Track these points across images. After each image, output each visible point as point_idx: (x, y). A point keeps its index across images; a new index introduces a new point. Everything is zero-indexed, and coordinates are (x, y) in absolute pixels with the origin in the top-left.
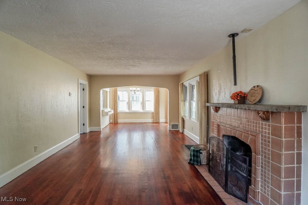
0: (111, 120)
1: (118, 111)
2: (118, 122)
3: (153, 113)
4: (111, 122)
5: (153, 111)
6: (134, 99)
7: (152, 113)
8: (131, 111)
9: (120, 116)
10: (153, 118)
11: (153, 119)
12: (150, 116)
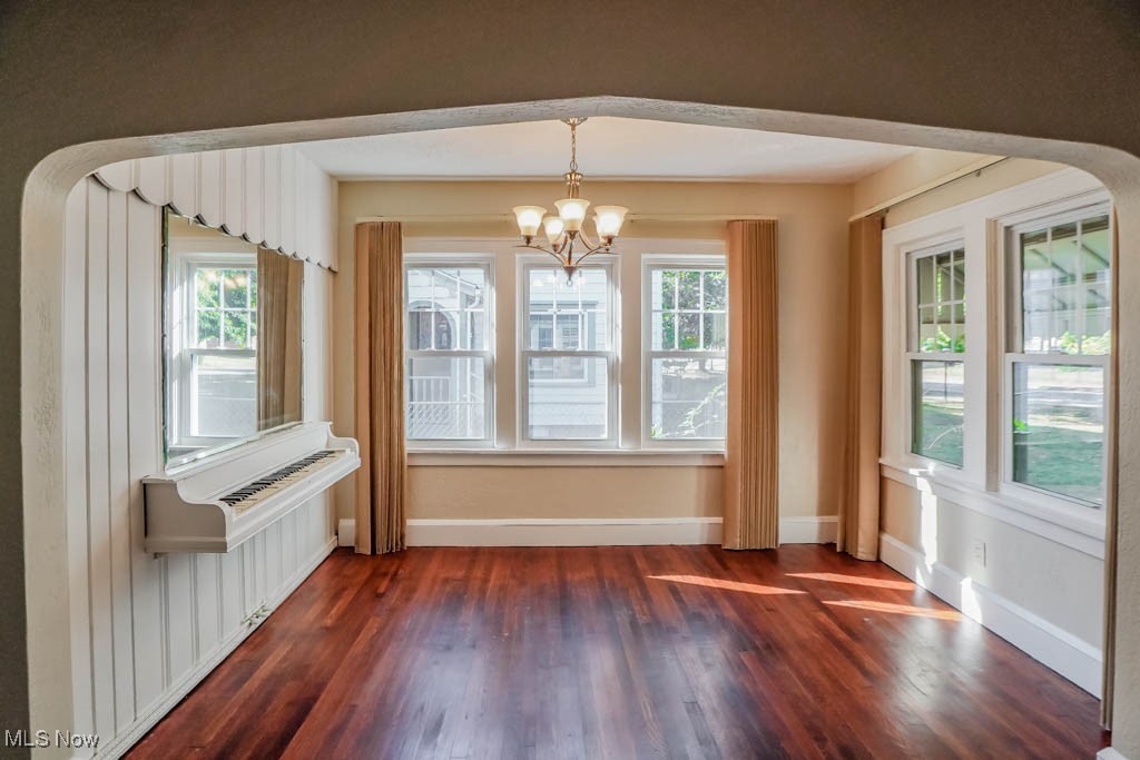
0: (348, 524)
1: (408, 448)
2: (409, 542)
3: (718, 469)
4: (347, 539)
5: (722, 448)
6: (550, 344)
7: (709, 463)
8: (520, 447)
9: (424, 488)
10: (718, 501)
11: (719, 520)
12: (692, 486)
